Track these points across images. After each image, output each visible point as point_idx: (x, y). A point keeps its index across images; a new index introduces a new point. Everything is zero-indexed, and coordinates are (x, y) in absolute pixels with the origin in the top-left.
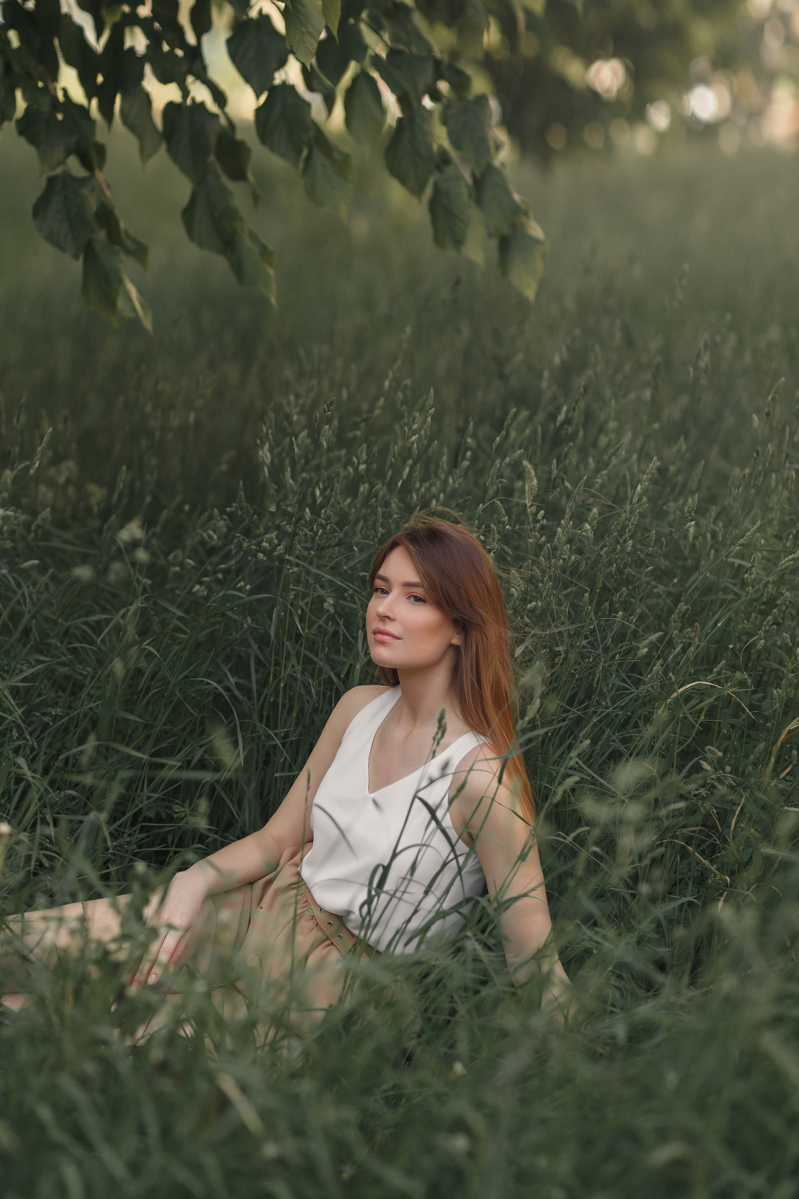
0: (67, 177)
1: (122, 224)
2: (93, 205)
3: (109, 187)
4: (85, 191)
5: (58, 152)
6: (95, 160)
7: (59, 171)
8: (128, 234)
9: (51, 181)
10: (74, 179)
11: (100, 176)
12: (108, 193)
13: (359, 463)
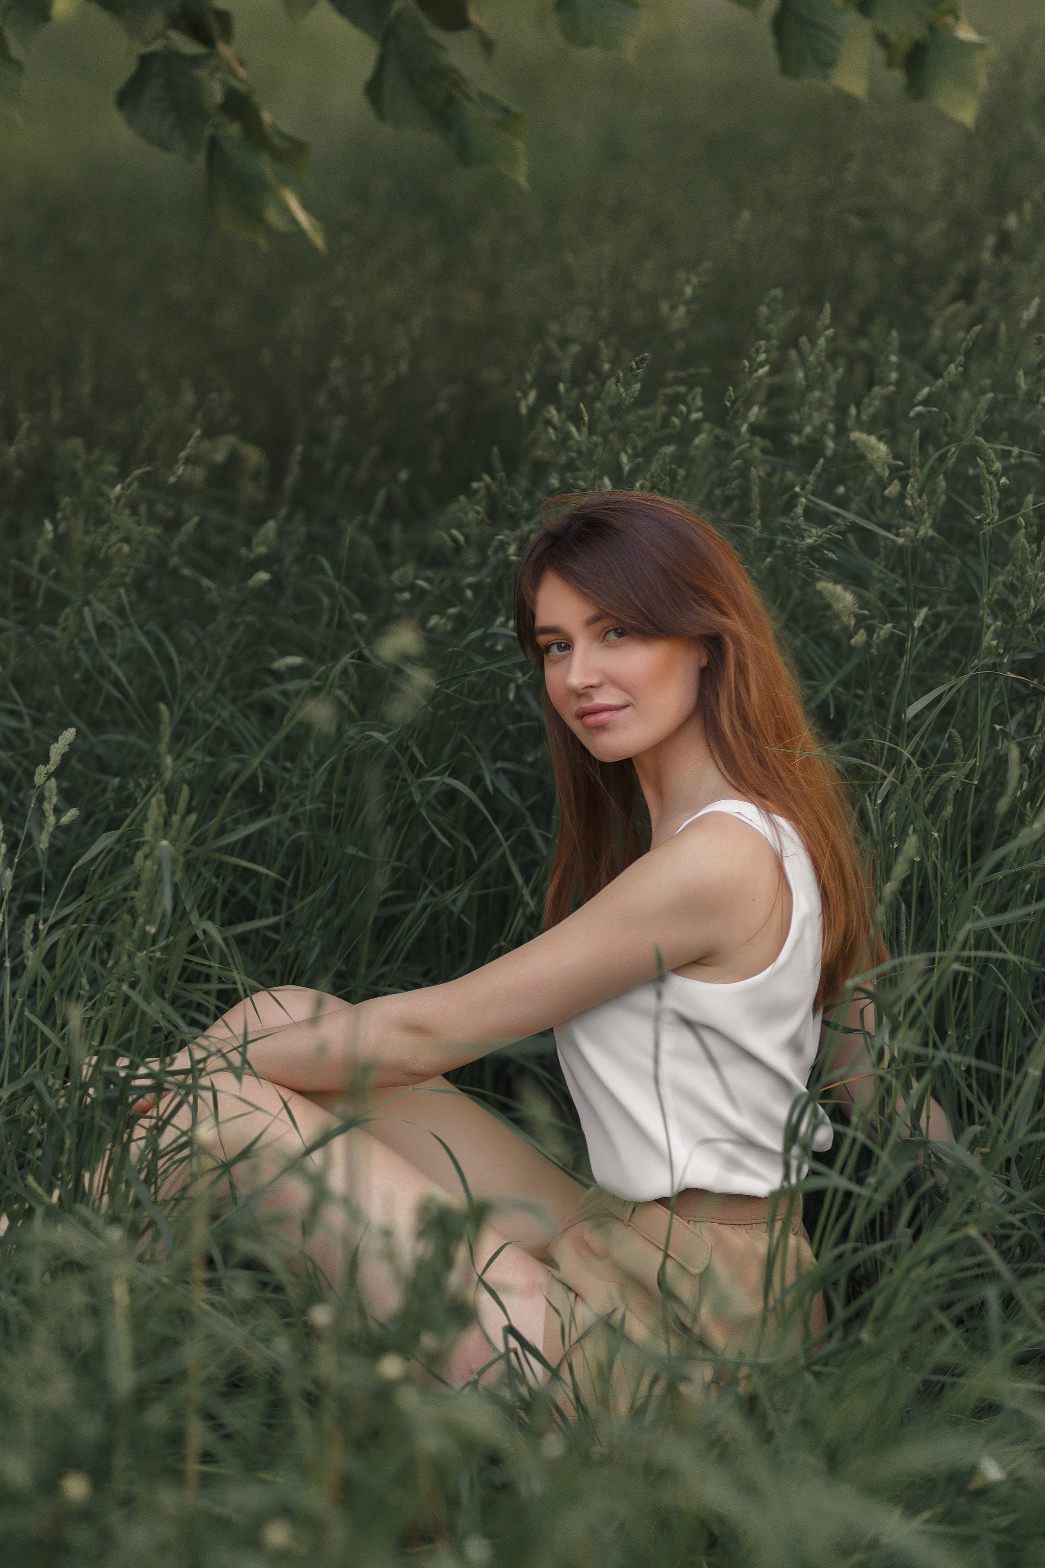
0: (170, 57)
1: (266, 116)
2: (216, 93)
3: (242, 63)
4: (202, 73)
5: (157, 20)
6: (215, 28)
7: (157, 46)
8: (277, 131)
9: (145, 60)
10: (182, 57)
11: (224, 50)
12: (242, 72)
13: (689, 412)
